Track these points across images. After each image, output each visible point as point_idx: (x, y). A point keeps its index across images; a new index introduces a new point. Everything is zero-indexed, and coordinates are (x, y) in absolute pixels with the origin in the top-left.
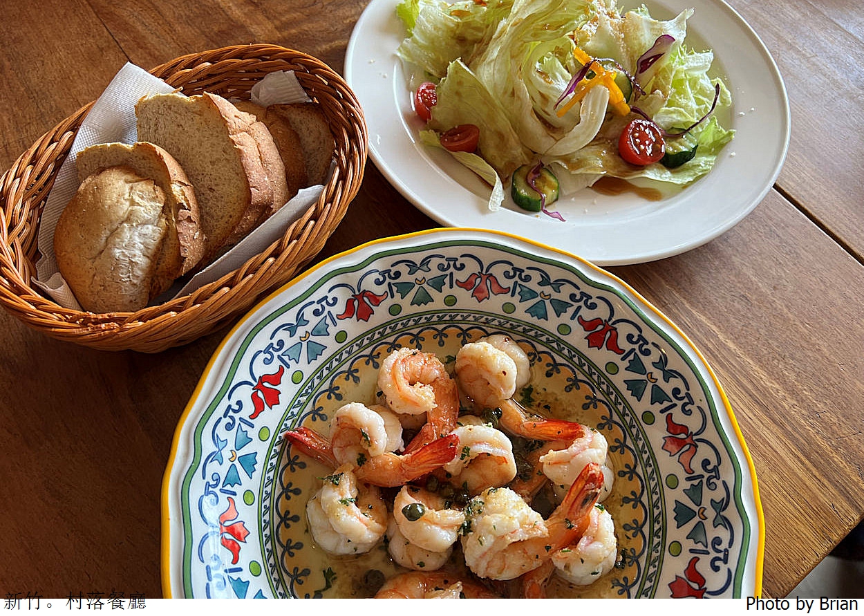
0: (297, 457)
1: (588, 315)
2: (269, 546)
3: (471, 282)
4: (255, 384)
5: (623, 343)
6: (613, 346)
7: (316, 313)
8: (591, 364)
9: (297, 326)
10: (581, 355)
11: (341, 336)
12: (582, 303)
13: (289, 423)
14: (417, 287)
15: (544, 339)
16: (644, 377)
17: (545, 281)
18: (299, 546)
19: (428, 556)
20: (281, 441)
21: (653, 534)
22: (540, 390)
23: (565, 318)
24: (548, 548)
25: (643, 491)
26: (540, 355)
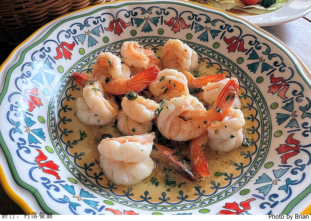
0: (76, 85)
2: (53, 116)
3: (172, 22)
4: (59, 44)
5: (247, 46)
7: (94, 23)
8: (229, 61)
9: (84, 26)
11: (106, 39)
12: (226, 30)
13: (75, 71)
14: (145, 22)
15: (206, 52)
16: (258, 60)
17: (208, 21)
18: (70, 120)
19: (137, 125)
20: (69, 77)
22: (203, 73)
23: (217, 39)
24: (205, 122)
25: (257, 114)
26: (203, 59)
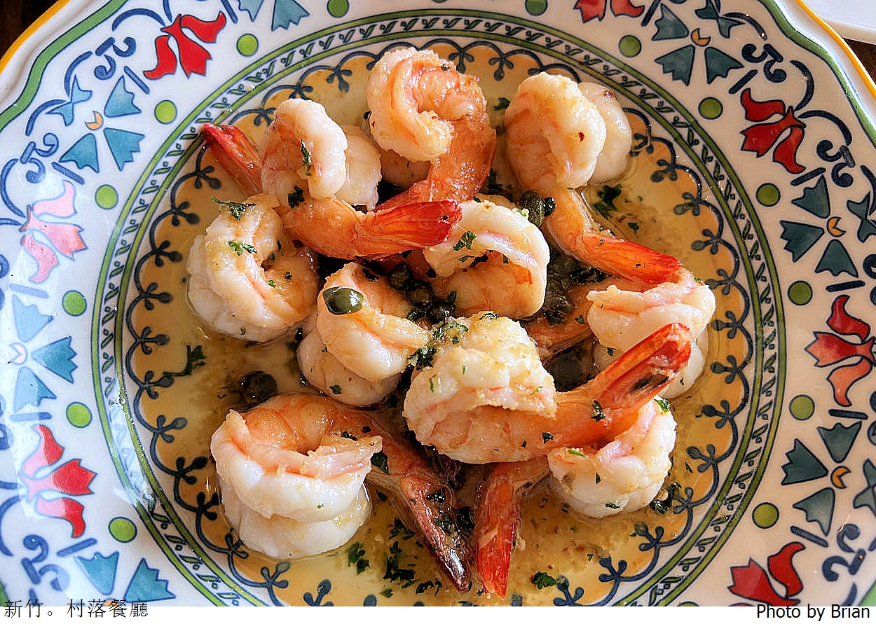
0: (211, 169)
1: (762, 89)
2: (116, 281)
4: (168, 23)
5: (807, 156)
6: (786, 158)
8: (735, 180)
10: (722, 161)
12: (760, 66)
13: (215, 113)
15: (670, 117)
16: (821, 223)
17: (710, 10)
18: (165, 298)
19: (350, 379)
20: (193, 136)
21: (734, 478)
22: (632, 196)
23: (720, 88)
24: (546, 437)
25: (743, 406)
26: (654, 143)
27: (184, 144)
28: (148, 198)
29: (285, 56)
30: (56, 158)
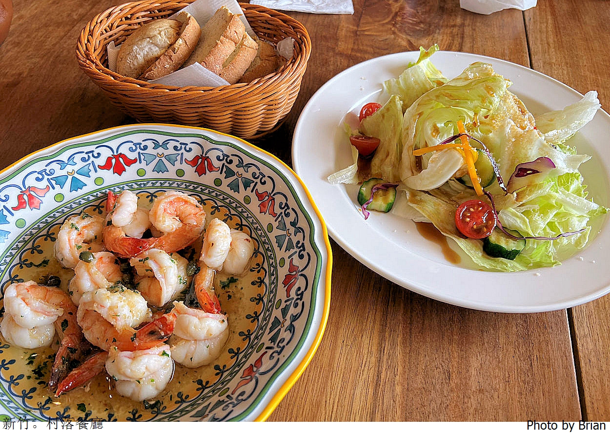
0: (102, 207)
1: (296, 260)
3: (263, 196)
4: (115, 154)
5: (293, 291)
6: (289, 290)
7: (175, 148)
8: (275, 295)
9: (161, 146)
11: (180, 173)
12: (298, 251)
13: (117, 190)
14: (235, 177)
16: (282, 320)
17: (293, 224)
18: (53, 240)
20: (104, 193)
22: (239, 287)
23: (287, 255)
24: (114, 341)
25: (212, 386)
27: (99, 195)
28: (74, 206)
29: (154, 182)
30: (50, 177)
